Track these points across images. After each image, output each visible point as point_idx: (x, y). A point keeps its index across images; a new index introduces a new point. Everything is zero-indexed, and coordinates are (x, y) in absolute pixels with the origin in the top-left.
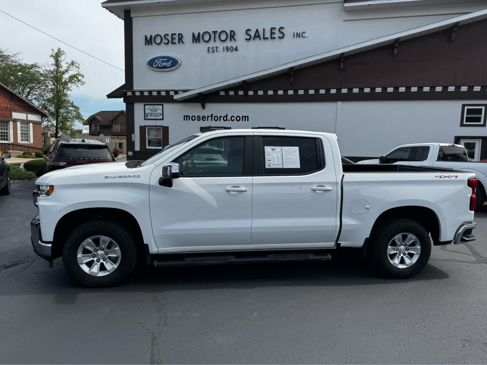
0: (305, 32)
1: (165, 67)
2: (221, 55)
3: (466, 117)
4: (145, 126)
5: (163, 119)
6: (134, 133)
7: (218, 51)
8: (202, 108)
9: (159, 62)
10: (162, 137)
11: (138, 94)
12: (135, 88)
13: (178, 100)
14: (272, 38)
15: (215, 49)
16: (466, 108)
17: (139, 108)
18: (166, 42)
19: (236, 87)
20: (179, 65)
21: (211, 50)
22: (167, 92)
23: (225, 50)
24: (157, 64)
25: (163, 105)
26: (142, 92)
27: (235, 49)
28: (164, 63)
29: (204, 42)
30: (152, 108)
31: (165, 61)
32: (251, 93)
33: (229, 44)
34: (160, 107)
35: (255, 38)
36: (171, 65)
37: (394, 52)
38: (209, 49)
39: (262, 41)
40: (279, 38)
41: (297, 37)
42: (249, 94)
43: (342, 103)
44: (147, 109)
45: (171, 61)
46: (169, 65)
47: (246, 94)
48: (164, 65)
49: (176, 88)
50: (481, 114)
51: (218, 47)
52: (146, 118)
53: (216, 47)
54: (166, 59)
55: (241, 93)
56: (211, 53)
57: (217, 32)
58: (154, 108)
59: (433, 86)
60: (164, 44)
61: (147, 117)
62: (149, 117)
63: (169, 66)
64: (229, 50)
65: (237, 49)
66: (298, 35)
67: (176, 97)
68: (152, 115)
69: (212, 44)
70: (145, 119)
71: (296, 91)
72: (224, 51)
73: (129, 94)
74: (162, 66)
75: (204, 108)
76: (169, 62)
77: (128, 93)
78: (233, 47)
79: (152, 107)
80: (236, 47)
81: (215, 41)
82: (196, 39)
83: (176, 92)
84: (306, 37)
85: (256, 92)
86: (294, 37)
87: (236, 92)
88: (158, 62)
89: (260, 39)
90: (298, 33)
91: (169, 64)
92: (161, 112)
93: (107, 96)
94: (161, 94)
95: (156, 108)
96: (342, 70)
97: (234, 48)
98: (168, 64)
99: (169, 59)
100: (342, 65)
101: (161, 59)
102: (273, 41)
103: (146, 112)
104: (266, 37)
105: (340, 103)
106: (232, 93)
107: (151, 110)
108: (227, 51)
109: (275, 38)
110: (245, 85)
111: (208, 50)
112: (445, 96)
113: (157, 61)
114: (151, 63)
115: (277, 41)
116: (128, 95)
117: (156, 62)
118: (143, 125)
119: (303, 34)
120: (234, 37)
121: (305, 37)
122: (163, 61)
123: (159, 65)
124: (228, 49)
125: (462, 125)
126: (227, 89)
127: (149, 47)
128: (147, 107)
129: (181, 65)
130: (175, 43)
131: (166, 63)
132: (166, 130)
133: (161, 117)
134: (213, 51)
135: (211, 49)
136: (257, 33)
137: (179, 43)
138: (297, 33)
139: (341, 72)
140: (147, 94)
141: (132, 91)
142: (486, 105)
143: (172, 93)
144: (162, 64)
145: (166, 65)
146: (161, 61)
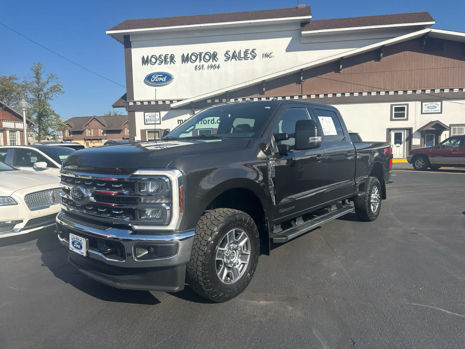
0: (272, 53)
1: (161, 82)
2: (206, 72)
3: (394, 114)
6: (136, 136)
7: (203, 69)
9: (156, 77)
11: (139, 104)
12: (136, 99)
13: (174, 108)
16: (394, 107)
17: (139, 116)
18: (161, 61)
19: (220, 97)
22: (164, 101)
24: (155, 79)
25: (160, 112)
26: (142, 102)
28: (160, 78)
29: (192, 61)
30: (150, 115)
31: (161, 77)
32: (232, 101)
33: (212, 62)
36: (166, 79)
37: (340, 67)
41: (265, 57)
44: (146, 116)
45: (166, 77)
48: (160, 80)
49: (171, 99)
50: (404, 111)
51: (203, 66)
52: (146, 123)
54: (162, 75)
55: (224, 100)
57: (203, 53)
58: (153, 115)
59: (369, 91)
61: (147, 122)
62: (148, 123)
63: (164, 80)
65: (219, 67)
67: (172, 106)
68: (151, 121)
69: (198, 63)
70: (145, 124)
71: (268, 98)
72: (208, 68)
73: (131, 104)
74: (159, 80)
77: (129, 103)
78: (216, 66)
79: (151, 114)
80: (219, 65)
81: (201, 60)
82: (185, 59)
83: (171, 102)
84: (273, 56)
85: (236, 100)
86: (263, 57)
87: (221, 100)
88: (155, 78)
89: (236, 60)
91: (165, 79)
92: (159, 118)
93: (112, 106)
94: (158, 103)
96: (302, 82)
98: (164, 79)
99: (164, 75)
100: (302, 78)
101: (157, 75)
103: (146, 118)
104: (242, 57)
106: (217, 101)
107: (150, 117)
108: (211, 69)
109: (249, 58)
110: (228, 95)
111: (196, 68)
113: (154, 76)
114: (148, 78)
115: (249, 61)
117: (153, 77)
118: (144, 129)
119: (270, 55)
120: (217, 57)
122: (159, 77)
123: (156, 80)
124: (212, 67)
125: (391, 120)
126: (213, 98)
127: (145, 67)
128: (146, 114)
129: (174, 80)
130: (168, 62)
131: (162, 78)
134: (199, 69)
135: (198, 67)
136: (234, 54)
137: (171, 63)
138: (266, 54)
140: (146, 103)
141: (133, 101)
142: (408, 105)
143: (168, 102)
144: (159, 79)
145: (162, 80)
146: (158, 77)
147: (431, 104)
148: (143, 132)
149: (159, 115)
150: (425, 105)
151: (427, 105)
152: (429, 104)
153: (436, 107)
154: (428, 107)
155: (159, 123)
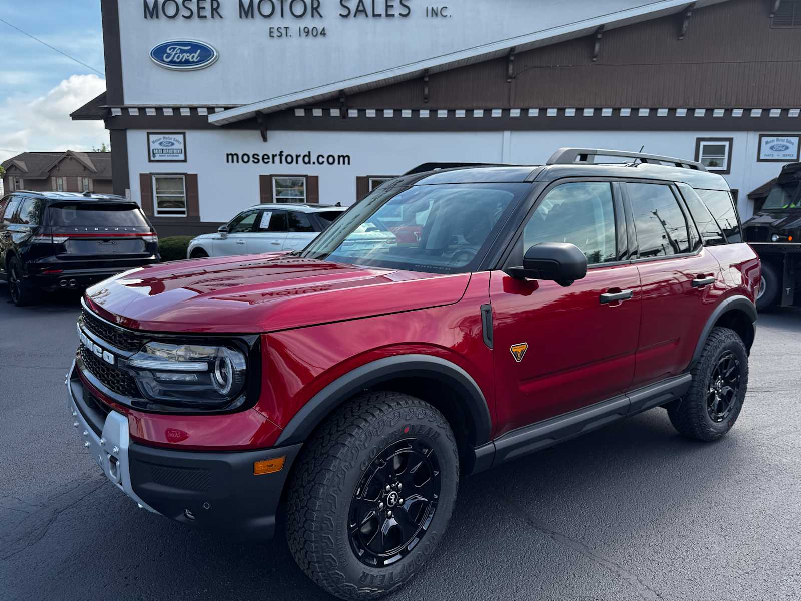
0: (446, 7)
1: (187, 62)
2: (294, 42)
3: (702, 159)
4: (150, 173)
5: (185, 161)
6: (129, 188)
7: (289, 35)
8: (262, 139)
9: (174, 52)
10: (185, 195)
11: (134, 112)
12: (127, 102)
13: (216, 124)
14: (388, 15)
15: (284, 31)
16: (703, 144)
17: (136, 140)
18: (187, 14)
19: (326, 102)
20: (216, 57)
21: (276, 33)
22: (193, 109)
23: (304, 34)
24: (171, 57)
25: (184, 134)
26: (142, 109)
27: (321, 33)
28: (185, 54)
29: (262, 17)
30: (162, 140)
31: (186, 51)
32: (353, 113)
33: (309, 22)
34: (180, 138)
35: (358, 13)
36: (199, 58)
37: (594, 49)
38: (272, 30)
39: (371, 21)
40: (401, 16)
41: (432, 16)
42: (350, 115)
43: (511, 133)
44: (153, 142)
45: (199, 51)
46: (195, 57)
47: (344, 115)
48: (186, 58)
49: (211, 103)
50: (723, 153)
51: (288, 27)
52: (152, 159)
53: (285, 27)
54: (190, 47)
55: (335, 112)
56: (276, 40)
58: (169, 140)
59: (654, 107)
60: (182, 17)
61: (154, 156)
62: (157, 158)
63: (195, 59)
64: (309, 35)
65: (326, 32)
66: (435, 13)
67: (212, 119)
68: (163, 153)
69: (277, 22)
70: (150, 161)
71: (433, 111)
72: (300, 35)
73: (116, 112)
74: (182, 58)
75: (265, 139)
76: (196, 53)
77: (112, 110)
78: (317, 29)
79: (164, 138)
80: (324, 29)
81: (282, 16)
82: (247, 10)
83: (211, 110)
84: (448, 16)
85: (362, 111)
86: (427, 16)
87: (326, 111)
88: (174, 54)
89: (367, 16)
90: (435, 9)
91: (196, 55)
92: (182, 147)
93: (70, 115)
94: (180, 113)
95: (171, 139)
96: (510, 77)
97: (320, 30)
98: (193, 57)
99: (194, 47)
100: (511, 67)
101: (178, 47)
102: (391, 19)
103: (152, 146)
104: (376, 13)
105: (507, 134)
106: (317, 112)
107: (161, 144)
108: (306, 36)
109: (393, 15)
110: (343, 99)
111: (271, 32)
112: (672, 125)
113: (170, 49)
114: (159, 52)
115: (397, 21)
116: (113, 115)
117: (168, 51)
118: (147, 172)
119: (442, 11)
120: (320, 10)
121: (446, 16)
122: (182, 51)
123: (175, 59)
124: (308, 32)
126: (309, 105)
127: (153, 23)
128: (153, 138)
129: (218, 58)
130: (205, 17)
131: (188, 54)
132: (192, 181)
133: (182, 157)
134: (279, 34)
135: (275, 30)
136: (361, 4)
137: (213, 16)
138: (433, 9)
139: (509, 80)
140: (152, 112)
141: (122, 106)
142: (731, 140)
143: (204, 112)
144: (181, 56)
145: (190, 58)
146: (179, 50)
147: (778, 140)
148: (145, 179)
149: (181, 140)
150: (767, 143)
151: (771, 142)
152: (774, 141)
153: (787, 148)
154: (772, 148)
155: (183, 158)
